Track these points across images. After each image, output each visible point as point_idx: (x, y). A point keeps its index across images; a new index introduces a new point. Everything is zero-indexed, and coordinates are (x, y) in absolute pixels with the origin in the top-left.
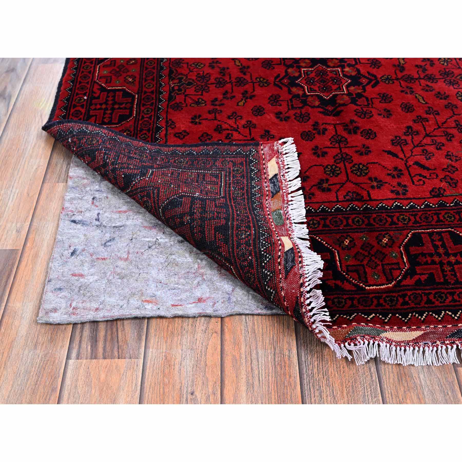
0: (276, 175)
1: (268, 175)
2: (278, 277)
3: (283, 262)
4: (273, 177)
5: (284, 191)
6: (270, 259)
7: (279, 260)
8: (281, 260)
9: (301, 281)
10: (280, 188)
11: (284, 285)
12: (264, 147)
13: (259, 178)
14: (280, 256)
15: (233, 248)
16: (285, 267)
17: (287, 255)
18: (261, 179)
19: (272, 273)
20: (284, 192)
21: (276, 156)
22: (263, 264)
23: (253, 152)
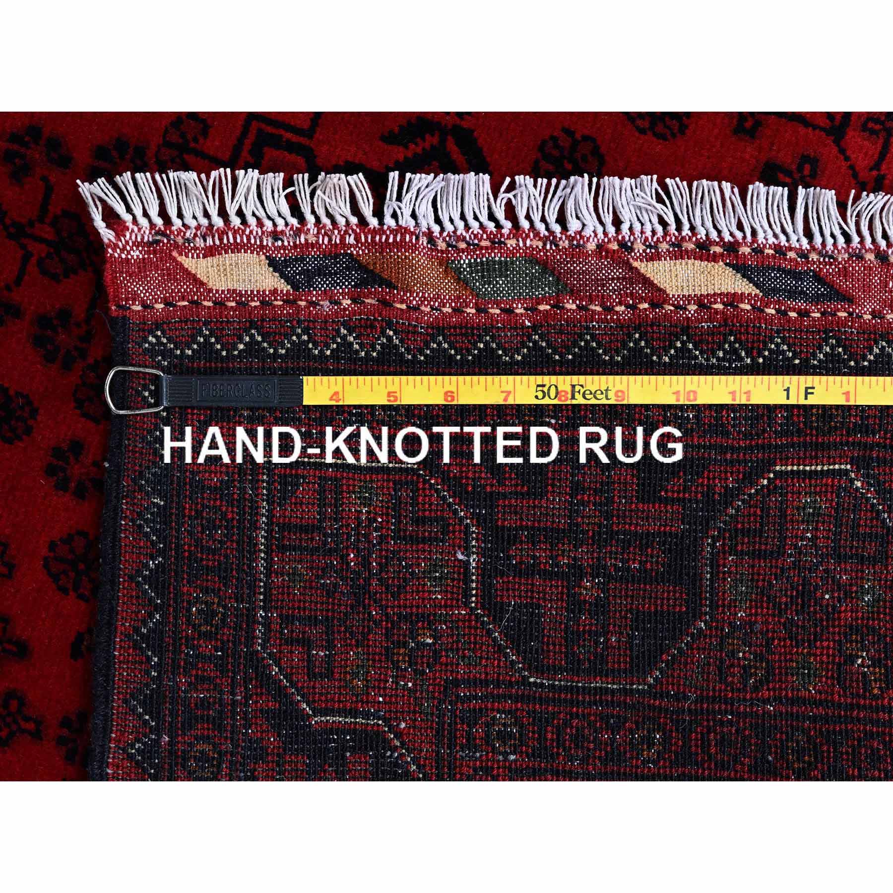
0: (273, 263)
1: (274, 292)
2: (842, 323)
3: (802, 305)
4: (283, 275)
5: (351, 240)
6: (783, 339)
7: (793, 315)
8: (794, 310)
9: (870, 257)
10: (335, 253)
11: (869, 307)
12: (135, 297)
13: (293, 328)
14: (778, 311)
15: (723, 450)
16: (816, 299)
17: (775, 291)
18: (299, 322)
19: (826, 340)
20: (357, 239)
21: (175, 254)
22: (797, 361)
23: (159, 343)
